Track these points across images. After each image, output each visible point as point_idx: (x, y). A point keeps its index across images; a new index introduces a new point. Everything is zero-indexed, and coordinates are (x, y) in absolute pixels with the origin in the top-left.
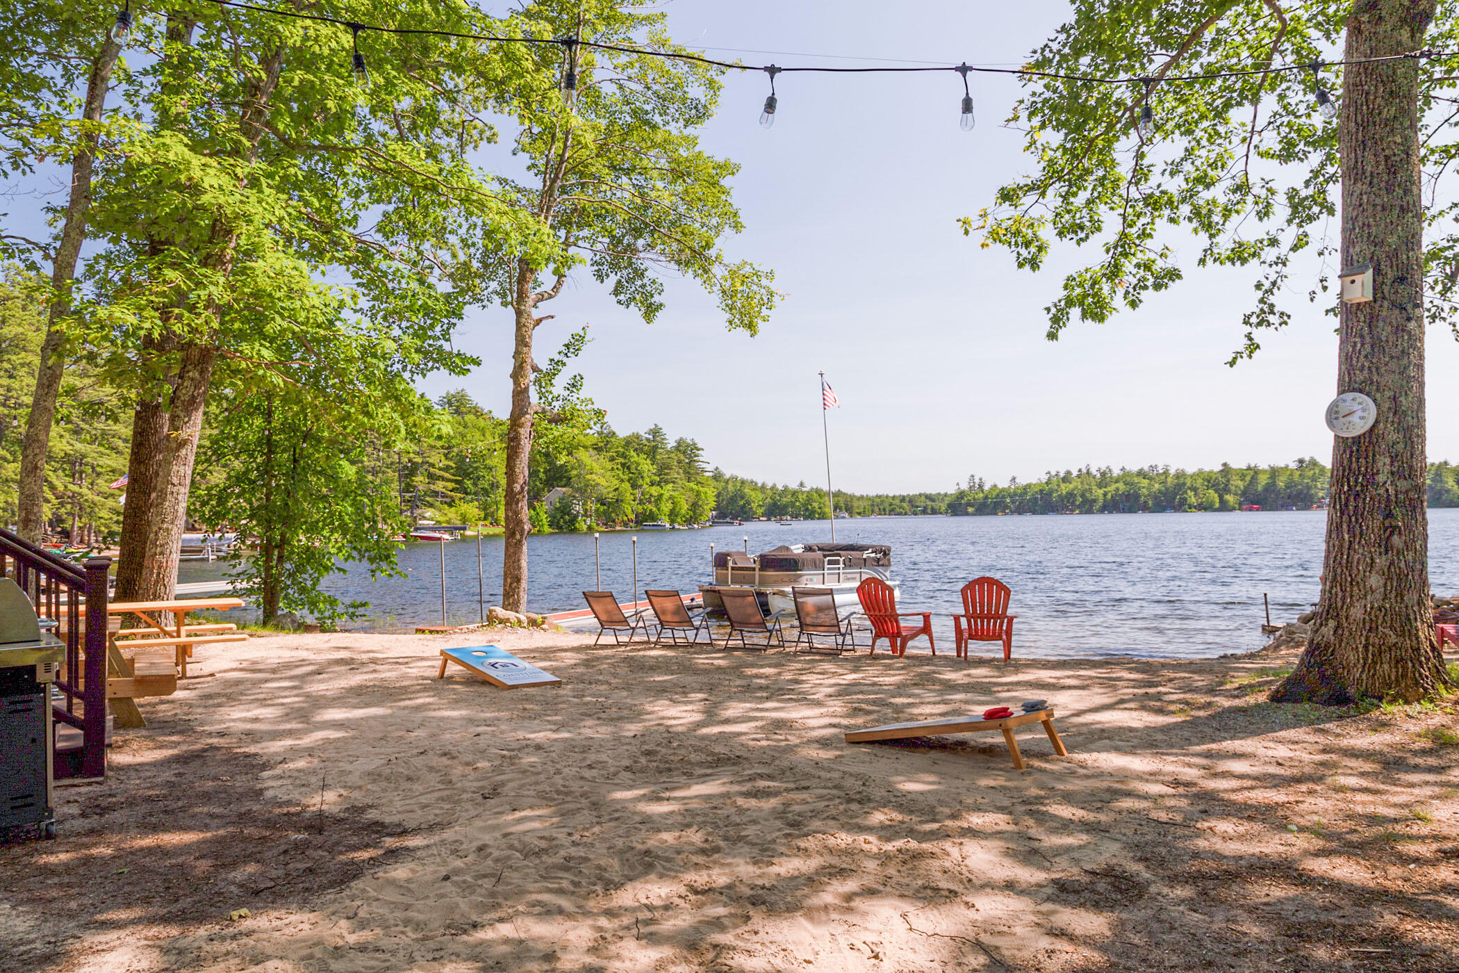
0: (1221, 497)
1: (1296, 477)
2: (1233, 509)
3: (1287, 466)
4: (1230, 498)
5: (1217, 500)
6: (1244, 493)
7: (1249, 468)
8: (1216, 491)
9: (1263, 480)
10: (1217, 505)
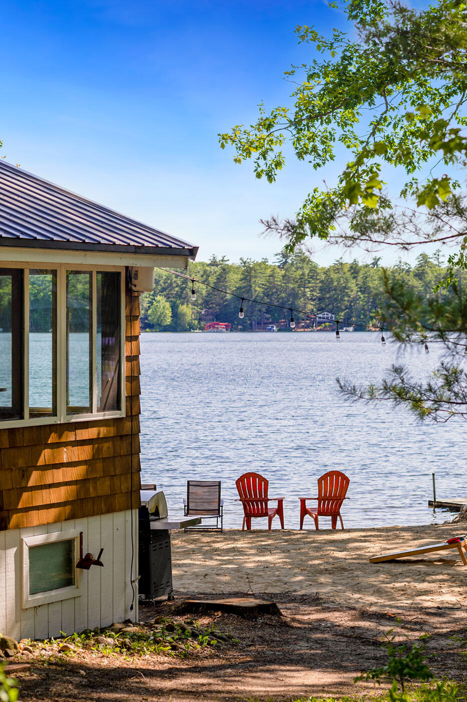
0: (174, 307)
1: (278, 280)
2: (190, 328)
3: (265, 262)
4: (188, 311)
5: (169, 313)
6: (206, 303)
7: (214, 263)
8: (168, 297)
9: (234, 280)
10: (168, 321)
